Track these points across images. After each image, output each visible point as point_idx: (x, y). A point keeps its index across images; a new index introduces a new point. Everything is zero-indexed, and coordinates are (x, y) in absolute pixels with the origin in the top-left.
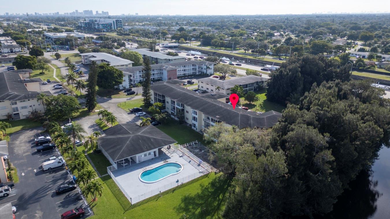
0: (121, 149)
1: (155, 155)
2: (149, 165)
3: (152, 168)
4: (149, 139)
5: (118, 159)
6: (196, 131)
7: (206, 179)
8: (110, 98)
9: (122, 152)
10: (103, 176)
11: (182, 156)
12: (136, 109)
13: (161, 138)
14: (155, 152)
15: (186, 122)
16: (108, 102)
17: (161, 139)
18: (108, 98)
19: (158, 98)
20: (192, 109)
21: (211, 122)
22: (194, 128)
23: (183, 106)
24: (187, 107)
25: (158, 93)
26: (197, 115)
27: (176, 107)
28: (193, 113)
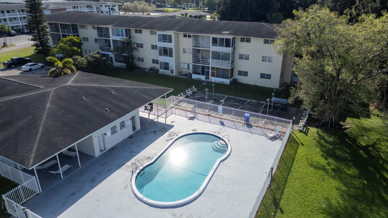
1: (134, 128)
6: (172, 75)
11: (194, 117)
14: (132, 119)
15: (139, 68)
19: (62, 34)
20: (158, 32)
21: (212, 45)
22: (165, 71)
23: (130, 35)
24: (138, 35)
25: (60, 24)
26: (171, 42)
27: (113, 40)
28: (162, 40)
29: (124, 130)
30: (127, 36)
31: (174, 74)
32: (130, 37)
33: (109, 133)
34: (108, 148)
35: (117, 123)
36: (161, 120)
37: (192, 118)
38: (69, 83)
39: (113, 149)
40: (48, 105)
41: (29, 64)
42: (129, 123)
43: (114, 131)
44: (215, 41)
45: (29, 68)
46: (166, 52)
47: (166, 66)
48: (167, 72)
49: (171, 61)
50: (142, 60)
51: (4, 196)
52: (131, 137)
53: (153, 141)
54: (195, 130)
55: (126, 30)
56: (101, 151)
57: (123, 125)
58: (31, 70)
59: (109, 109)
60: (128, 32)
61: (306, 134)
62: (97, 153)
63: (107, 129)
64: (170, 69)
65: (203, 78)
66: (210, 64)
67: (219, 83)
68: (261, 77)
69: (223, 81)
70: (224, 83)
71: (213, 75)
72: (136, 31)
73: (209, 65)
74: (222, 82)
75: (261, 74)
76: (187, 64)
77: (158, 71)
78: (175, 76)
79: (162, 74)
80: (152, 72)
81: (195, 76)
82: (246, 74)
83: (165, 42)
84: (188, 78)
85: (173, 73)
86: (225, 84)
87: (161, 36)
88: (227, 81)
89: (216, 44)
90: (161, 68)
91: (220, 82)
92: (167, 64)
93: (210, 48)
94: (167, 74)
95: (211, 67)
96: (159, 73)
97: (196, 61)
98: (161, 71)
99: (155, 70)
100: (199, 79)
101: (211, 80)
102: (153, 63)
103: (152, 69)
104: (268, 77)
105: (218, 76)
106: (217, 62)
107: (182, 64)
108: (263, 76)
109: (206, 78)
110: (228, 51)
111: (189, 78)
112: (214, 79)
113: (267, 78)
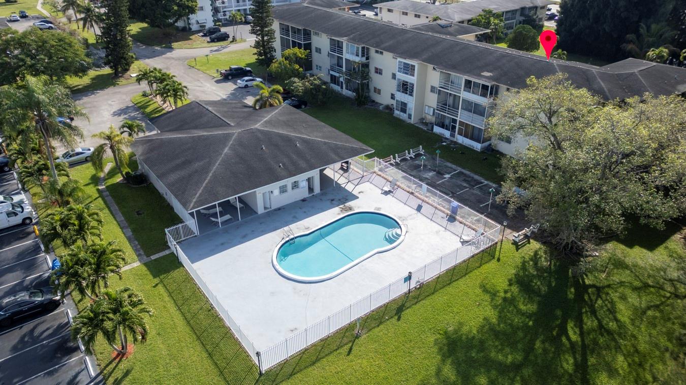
0: (205, 170)
1: (311, 190)
2: (296, 219)
3: (308, 228)
4: (288, 140)
5: (200, 203)
6: (408, 121)
7: (493, 264)
8: (171, 49)
9: (210, 182)
10: (153, 257)
11: (390, 192)
12: (236, 69)
13: (323, 138)
14: (309, 180)
15: (374, 101)
16: (163, 56)
17: (325, 143)
18: (164, 47)
19: (292, 40)
20: (399, 59)
21: (464, 90)
22: (402, 113)
23: (367, 54)
24: (378, 55)
25: (291, 27)
26: (413, 76)
27: (346, 59)
28: (402, 70)
29: (296, 190)
30: (363, 56)
31: (412, 121)
32: (367, 58)
33: (276, 192)
34: (274, 207)
35: (289, 182)
36: (349, 187)
37: (386, 193)
38: (258, 126)
39: (279, 209)
40: (226, 150)
41: (246, 78)
42: (304, 184)
43: (283, 190)
44: (468, 83)
45: (244, 83)
46: (405, 88)
47: (403, 107)
48: (404, 116)
49: (411, 102)
50: (378, 91)
51: (166, 230)
52: (304, 200)
53: (323, 210)
54: (379, 209)
55: (363, 48)
56: (265, 208)
57: (295, 185)
58: (246, 86)
59: (284, 165)
60: (365, 53)
61: (517, 249)
62: (261, 210)
63: (275, 187)
64: (408, 113)
65: (447, 133)
66: (459, 116)
67: (467, 146)
69: (472, 144)
70: (474, 147)
71: (460, 134)
72: (377, 52)
73: (457, 117)
74: (470, 146)
76: (432, 109)
77: (394, 112)
78: (412, 123)
80: (387, 111)
81: (437, 130)
82: (508, 140)
83: (405, 73)
85: (411, 119)
86: (475, 149)
87: (403, 64)
88: (478, 146)
89: (468, 89)
90: (396, 109)
92: (405, 105)
93: (461, 93)
94: (404, 119)
95: (460, 121)
96: (394, 115)
97: (441, 109)
98: (397, 113)
99: (390, 110)
100: (442, 134)
101: (457, 139)
102: (391, 98)
103: (388, 107)
105: (466, 136)
106: (468, 116)
107: (426, 108)
109: (451, 135)
110: (484, 103)
111: (430, 130)
112: (461, 139)
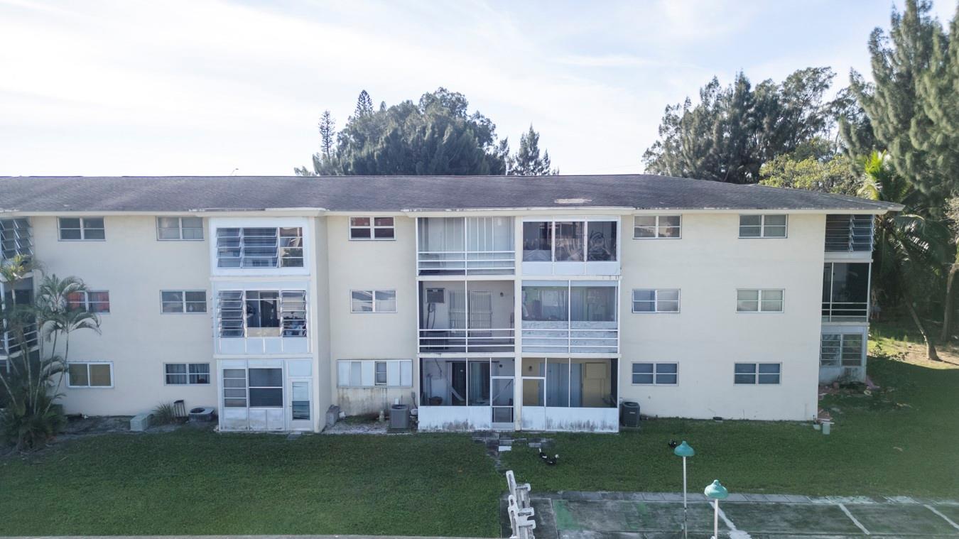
15: (76, 419)
20: (219, 221)
21: (525, 259)
22: (259, 411)
24: (79, 245)
26: (299, 263)
28: (242, 255)
32: (27, 263)
47: (264, 387)
48: (269, 419)
64: (288, 398)
65: (478, 417)
66: (518, 345)
67: (568, 430)
68: (739, 380)
69: (584, 421)
71: (533, 399)
73: (512, 349)
75: (738, 367)
77: (214, 417)
78: (317, 430)
79: (239, 429)
80: (171, 428)
81: (432, 418)
82: (668, 374)
83: (256, 263)
84: (395, 430)
85: (306, 417)
86: (597, 431)
87: (241, 236)
88: (605, 420)
89: (541, 253)
90: (228, 404)
91: (572, 426)
92: (273, 375)
93: (513, 272)
94: (271, 428)
95: (524, 360)
96: (221, 427)
97: (447, 342)
98: (233, 418)
99: (184, 419)
100: (459, 425)
101: (523, 422)
102: (169, 380)
103: (164, 416)
104: (770, 374)
105: (558, 400)
106: (551, 333)
107: (345, 367)
108: (744, 374)
109: (496, 417)
110: (607, 278)
111: (401, 430)
112: (536, 419)
113: (764, 380)
